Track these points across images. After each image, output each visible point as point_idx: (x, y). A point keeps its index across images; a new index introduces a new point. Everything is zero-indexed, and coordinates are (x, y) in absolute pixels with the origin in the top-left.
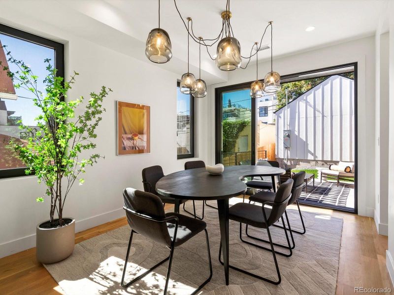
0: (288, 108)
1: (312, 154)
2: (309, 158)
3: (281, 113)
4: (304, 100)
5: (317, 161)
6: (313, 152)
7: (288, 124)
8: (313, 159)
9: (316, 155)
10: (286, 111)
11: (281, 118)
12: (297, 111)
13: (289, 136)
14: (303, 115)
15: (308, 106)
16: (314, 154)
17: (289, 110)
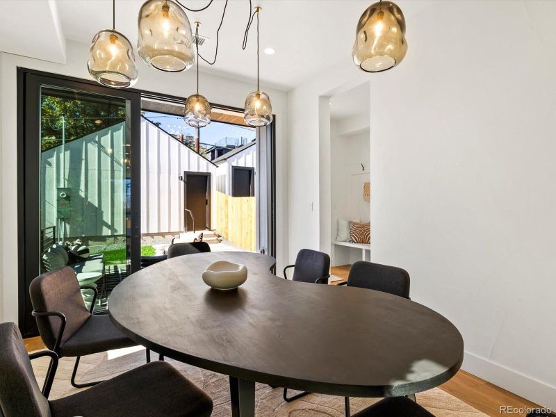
0: (65, 150)
1: (109, 227)
2: (104, 234)
3: (52, 156)
4: (96, 142)
5: (116, 237)
6: (110, 224)
7: (67, 177)
8: (110, 234)
9: (115, 227)
10: (62, 155)
11: (50, 164)
12: (84, 157)
13: (68, 198)
14: (93, 165)
15: (102, 153)
16: (111, 227)
17: (68, 153)
